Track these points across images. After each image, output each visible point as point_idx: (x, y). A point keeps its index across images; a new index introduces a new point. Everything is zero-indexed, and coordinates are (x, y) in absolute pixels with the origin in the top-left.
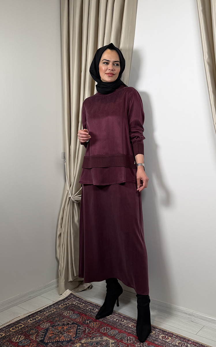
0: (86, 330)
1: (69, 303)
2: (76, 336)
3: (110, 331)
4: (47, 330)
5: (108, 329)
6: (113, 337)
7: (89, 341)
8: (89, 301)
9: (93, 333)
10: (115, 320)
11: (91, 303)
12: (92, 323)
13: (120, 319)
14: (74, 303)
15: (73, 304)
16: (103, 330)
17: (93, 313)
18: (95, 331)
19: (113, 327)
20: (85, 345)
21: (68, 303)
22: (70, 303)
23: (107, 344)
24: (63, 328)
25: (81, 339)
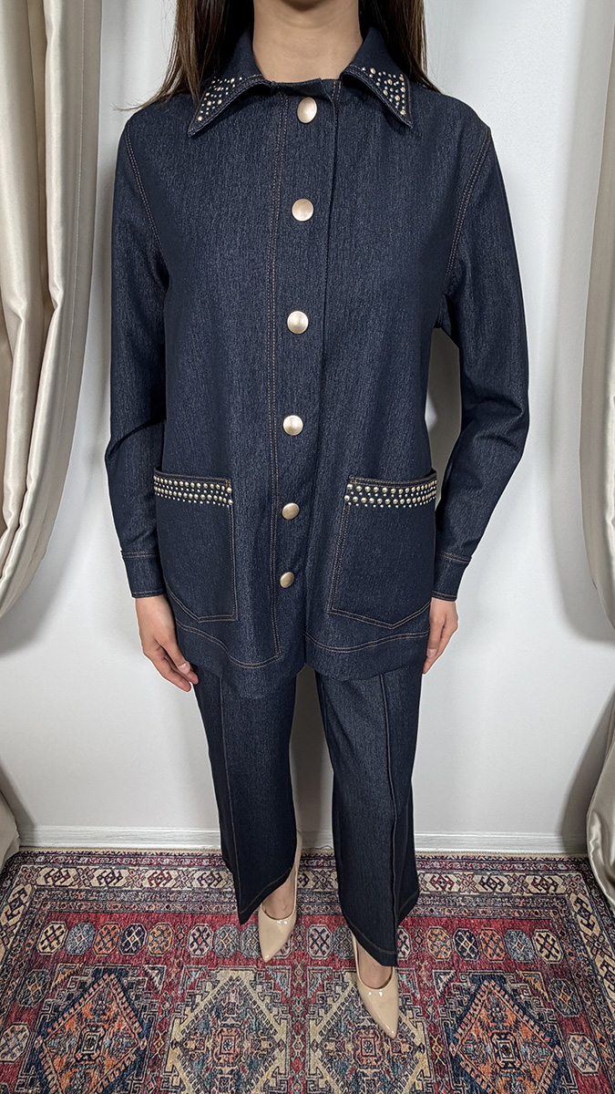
0: (151, 979)
1: (23, 891)
2: (141, 1024)
3: (215, 936)
4: (35, 1060)
5: (205, 935)
6: (237, 959)
7: (190, 1019)
8: (80, 851)
9: (178, 976)
10: (196, 884)
11: (90, 853)
12: (151, 937)
13: (208, 873)
14: (41, 881)
15: (42, 889)
16: (195, 943)
17: (122, 891)
18: (180, 966)
19: (209, 917)
20: (191, 1045)
21: (19, 892)
22: (28, 889)
23: (244, 996)
24: (80, 1014)
25: (164, 1026)
